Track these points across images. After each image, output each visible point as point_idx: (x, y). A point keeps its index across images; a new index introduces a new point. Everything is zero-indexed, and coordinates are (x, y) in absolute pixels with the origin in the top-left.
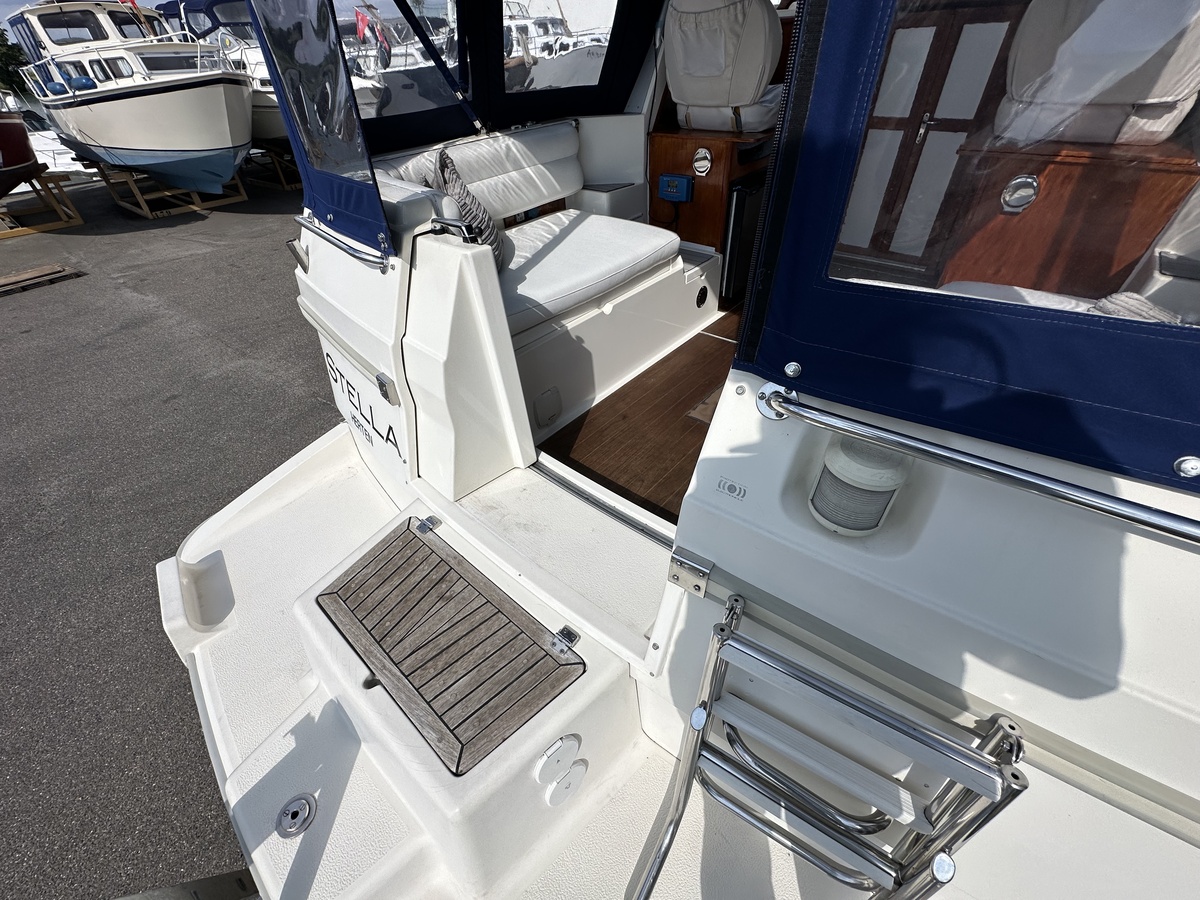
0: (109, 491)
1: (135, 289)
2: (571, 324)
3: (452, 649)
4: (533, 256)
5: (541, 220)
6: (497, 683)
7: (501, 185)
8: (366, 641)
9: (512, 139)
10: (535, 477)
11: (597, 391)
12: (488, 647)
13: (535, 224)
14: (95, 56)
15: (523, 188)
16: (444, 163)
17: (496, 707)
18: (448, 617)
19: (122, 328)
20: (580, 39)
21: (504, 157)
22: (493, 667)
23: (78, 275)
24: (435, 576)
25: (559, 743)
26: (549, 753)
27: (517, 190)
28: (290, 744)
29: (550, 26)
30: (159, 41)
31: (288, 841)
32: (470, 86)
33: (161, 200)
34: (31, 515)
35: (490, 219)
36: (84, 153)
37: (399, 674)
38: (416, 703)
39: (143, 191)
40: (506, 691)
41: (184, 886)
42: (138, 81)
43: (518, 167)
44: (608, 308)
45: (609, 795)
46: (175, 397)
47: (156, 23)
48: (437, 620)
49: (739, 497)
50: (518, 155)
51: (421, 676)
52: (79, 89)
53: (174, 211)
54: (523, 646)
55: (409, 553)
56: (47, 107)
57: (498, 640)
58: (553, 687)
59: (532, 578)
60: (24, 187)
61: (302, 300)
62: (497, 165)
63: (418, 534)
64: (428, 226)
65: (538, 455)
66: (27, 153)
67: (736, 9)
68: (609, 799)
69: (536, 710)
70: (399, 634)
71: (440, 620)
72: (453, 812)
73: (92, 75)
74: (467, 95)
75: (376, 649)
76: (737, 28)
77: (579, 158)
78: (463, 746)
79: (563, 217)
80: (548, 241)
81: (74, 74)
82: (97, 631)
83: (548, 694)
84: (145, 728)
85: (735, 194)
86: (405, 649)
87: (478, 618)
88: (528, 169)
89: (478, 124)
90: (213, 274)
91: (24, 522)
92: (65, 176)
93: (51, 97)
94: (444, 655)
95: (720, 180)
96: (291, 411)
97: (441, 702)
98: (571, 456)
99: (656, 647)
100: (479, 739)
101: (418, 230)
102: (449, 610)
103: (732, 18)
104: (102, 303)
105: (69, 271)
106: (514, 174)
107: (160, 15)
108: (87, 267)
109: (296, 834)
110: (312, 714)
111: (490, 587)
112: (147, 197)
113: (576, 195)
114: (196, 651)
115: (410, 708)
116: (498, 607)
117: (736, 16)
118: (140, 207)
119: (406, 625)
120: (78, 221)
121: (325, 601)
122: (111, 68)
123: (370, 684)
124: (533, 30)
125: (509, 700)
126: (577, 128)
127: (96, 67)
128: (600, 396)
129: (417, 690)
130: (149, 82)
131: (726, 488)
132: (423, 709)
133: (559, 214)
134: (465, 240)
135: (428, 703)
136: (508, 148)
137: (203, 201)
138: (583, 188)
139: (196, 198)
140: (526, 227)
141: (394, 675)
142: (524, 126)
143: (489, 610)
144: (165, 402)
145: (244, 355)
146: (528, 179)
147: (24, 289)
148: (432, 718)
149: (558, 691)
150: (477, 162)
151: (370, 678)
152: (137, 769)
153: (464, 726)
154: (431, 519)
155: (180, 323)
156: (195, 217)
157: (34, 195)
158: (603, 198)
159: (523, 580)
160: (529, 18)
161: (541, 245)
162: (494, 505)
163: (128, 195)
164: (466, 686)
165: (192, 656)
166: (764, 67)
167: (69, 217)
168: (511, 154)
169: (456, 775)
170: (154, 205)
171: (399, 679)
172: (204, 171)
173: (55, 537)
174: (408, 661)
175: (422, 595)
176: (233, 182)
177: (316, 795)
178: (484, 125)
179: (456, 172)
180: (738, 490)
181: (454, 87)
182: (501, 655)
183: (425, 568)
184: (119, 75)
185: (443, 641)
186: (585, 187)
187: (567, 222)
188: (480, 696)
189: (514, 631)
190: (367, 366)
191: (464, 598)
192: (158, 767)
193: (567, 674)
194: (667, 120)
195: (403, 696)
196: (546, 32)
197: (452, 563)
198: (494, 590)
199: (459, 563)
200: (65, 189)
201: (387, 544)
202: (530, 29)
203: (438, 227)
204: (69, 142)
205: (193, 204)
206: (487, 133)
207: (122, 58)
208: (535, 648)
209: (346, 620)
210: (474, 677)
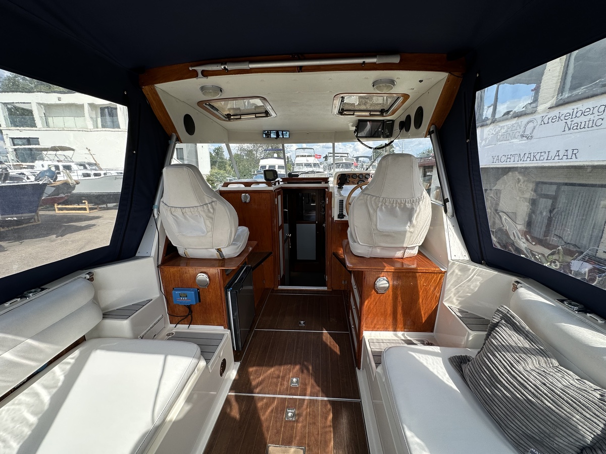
20: (108, 172)
29: (87, 166)
67: (208, 207)
76: (210, 215)
85: (229, 293)
103: (207, 211)
117: (209, 210)
124: (75, 167)
126: (91, 279)
158: (125, 324)
160: (73, 162)
166: (231, 230)
194: (170, 254)
196: (85, 168)
202: (73, 167)
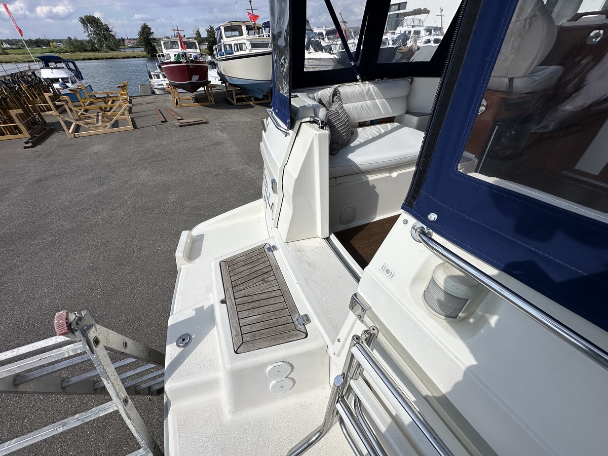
0: (188, 203)
1: (221, 131)
2: (371, 178)
3: (257, 302)
4: (364, 142)
5: (377, 126)
6: (267, 324)
7: (360, 106)
8: (228, 285)
9: (373, 85)
10: (324, 244)
11: (377, 215)
12: (271, 308)
13: (373, 127)
14: (236, 42)
15: (371, 109)
16: (335, 93)
17: (263, 334)
18: (262, 289)
19: (212, 145)
21: (365, 93)
22: (269, 317)
23: (206, 123)
24: (264, 271)
25: (281, 363)
26: (275, 365)
27: (368, 110)
28: (193, 313)
29: (433, 31)
30: (259, 36)
31: (178, 348)
32: (359, 59)
33: (242, 98)
34: (164, 205)
35: (348, 121)
36: (223, 78)
37: (234, 303)
38: (234, 317)
39: (236, 94)
40: (269, 329)
41: (147, 348)
42: (247, 52)
43: (371, 98)
44: (394, 174)
45: (301, 404)
46: (219, 174)
47: (261, 30)
48: (257, 288)
49: (390, 277)
50: (373, 93)
51: (241, 308)
52: (228, 54)
53: (244, 103)
54: (285, 314)
55: (259, 257)
56: (217, 60)
57: (276, 307)
58: (289, 337)
59: (302, 287)
60: (202, 89)
61: (262, 144)
62: (361, 97)
63: (266, 251)
64: (308, 119)
65: (330, 234)
66: (206, 76)
68: (300, 405)
69: (277, 343)
70: (241, 287)
71: (258, 289)
72: (228, 366)
73: (233, 49)
74: (356, 63)
75: (231, 289)
76: (523, 33)
77: (408, 98)
78: (243, 342)
79: (389, 126)
80: (375, 136)
81: (228, 49)
82: (167, 252)
83: (285, 339)
84: (167, 293)
85: (497, 126)
86: (241, 294)
87: (273, 294)
88: (377, 100)
89: (358, 77)
90: (248, 130)
91: (162, 206)
92: (214, 86)
93: (219, 57)
94: (253, 304)
95: (489, 118)
96: (255, 191)
97: (243, 321)
98: (352, 242)
99: (339, 341)
100: (250, 343)
101: (303, 120)
102: (263, 286)
103: (522, 28)
104: (210, 134)
105: (204, 121)
106: (369, 102)
107: (263, 27)
108: (210, 120)
109: (182, 347)
110: (205, 306)
111: (284, 283)
112: (237, 97)
113: (401, 116)
114: (182, 267)
115: (232, 318)
116: (284, 293)
117: (525, 26)
118: (233, 99)
119: (245, 285)
120: (213, 103)
121: (223, 264)
122: (240, 47)
123: (223, 302)
124: (423, 33)
125: (269, 333)
126: (411, 83)
127: (235, 46)
128: (378, 218)
129: (237, 312)
130: (250, 52)
131: (385, 270)
132: (236, 321)
133: (388, 124)
134: (319, 127)
135: (239, 319)
136: (369, 89)
137: (255, 101)
138: (406, 113)
139: (253, 99)
140: (368, 128)
141: (232, 302)
142: (382, 79)
143: (278, 293)
144: (215, 176)
145: (247, 164)
146: (376, 105)
147: (190, 125)
148: (237, 326)
149: (290, 340)
150: (351, 95)
151: (224, 300)
152: (159, 306)
153: (247, 335)
154: (274, 247)
155: (231, 147)
156: (250, 106)
157: (204, 92)
158: (415, 119)
159: (298, 286)
160: (423, 27)
161: (371, 137)
162: (301, 250)
163: (231, 96)
164: (255, 319)
165: (181, 269)
166: (536, 56)
167: (211, 101)
168: (370, 92)
169: (236, 352)
170: (238, 100)
171: (233, 305)
172: (259, 89)
173: (168, 215)
174: (239, 300)
175: (256, 276)
176: (267, 94)
177: (193, 337)
178: (361, 77)
179: (340, 98)
180: (390, 273)
181: (351, 59)
182: (274, 314)
183: (263, 266)
184: (241, 49)
185: (255, 298)
186: (407, 113)
187: (390, 129)
188: (258, 326)
189: (284, 306)
190: (271, 175)
191: (271, 284)
192: (165, 309)
193: (297, 335)
195: (231, 312)
196: (430, 34)
197: (274, 268)
198: (285, 286)
199: (276, 269)
200: (213, 91)
201: (253, 251)
202: (421, 32)
203: (312, 120)
204: (220, 74)
205: (251, 101)
206: (362, 81)
207: (245, 43)
208: (290, 317)
209: (226, 274)
210: (260, 318)
